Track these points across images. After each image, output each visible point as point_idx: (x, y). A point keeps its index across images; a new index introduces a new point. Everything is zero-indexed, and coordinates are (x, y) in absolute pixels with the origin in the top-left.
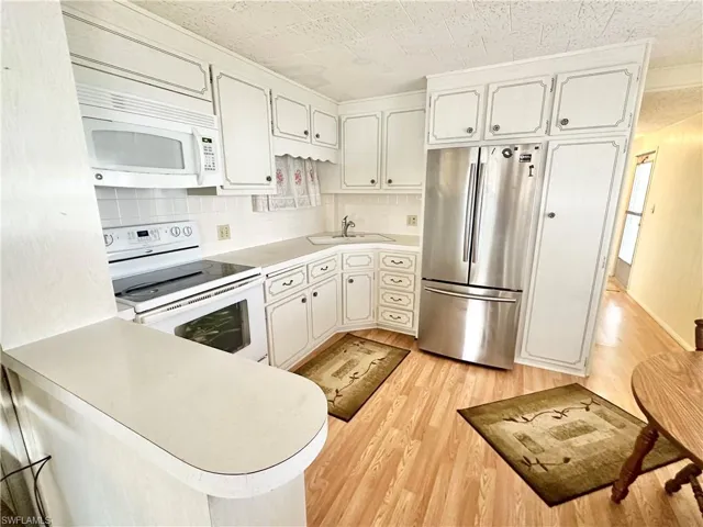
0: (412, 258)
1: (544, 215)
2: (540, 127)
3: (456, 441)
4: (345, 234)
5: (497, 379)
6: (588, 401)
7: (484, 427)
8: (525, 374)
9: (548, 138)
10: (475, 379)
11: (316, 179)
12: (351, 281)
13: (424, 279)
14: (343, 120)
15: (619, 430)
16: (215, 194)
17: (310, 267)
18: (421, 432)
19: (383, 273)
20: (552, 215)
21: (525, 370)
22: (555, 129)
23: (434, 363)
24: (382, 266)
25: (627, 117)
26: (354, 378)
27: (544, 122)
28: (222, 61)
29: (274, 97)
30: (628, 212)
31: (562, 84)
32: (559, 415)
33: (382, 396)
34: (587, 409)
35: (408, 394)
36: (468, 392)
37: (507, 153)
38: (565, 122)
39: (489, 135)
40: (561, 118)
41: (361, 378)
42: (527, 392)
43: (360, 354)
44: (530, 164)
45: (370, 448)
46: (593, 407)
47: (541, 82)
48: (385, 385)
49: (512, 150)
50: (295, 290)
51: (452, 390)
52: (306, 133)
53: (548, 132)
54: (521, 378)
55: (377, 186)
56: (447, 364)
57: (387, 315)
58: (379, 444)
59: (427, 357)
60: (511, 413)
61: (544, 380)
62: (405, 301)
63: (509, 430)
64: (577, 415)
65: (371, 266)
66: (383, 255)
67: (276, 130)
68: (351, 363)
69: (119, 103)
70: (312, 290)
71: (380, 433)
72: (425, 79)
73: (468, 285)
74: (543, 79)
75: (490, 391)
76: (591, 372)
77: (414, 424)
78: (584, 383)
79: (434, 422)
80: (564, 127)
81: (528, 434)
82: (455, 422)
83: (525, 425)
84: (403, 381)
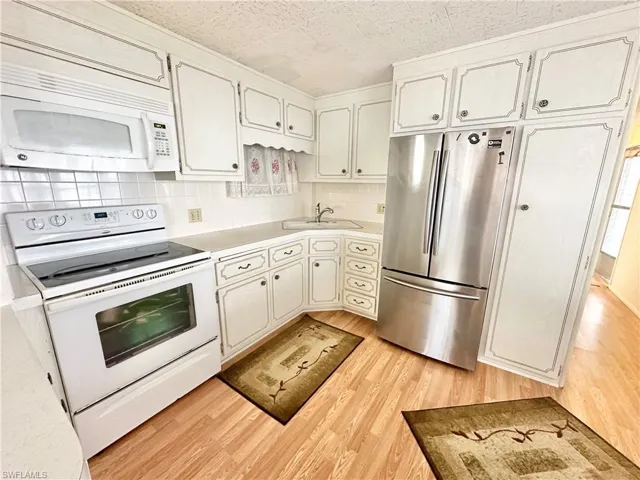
0: (377, 246)
1: (516, 208)
2: (514, 110)
3: (396, 459)
4: (318, 220)
5: (455, 381)
6: (562, 423)
7: (426, 439)
8: (488, 376)
9: (522, 122)
10: (433, 377)
11: (294, 170)
12: (317, 265)
13: (384, 268)
14: (318, 114)
15: (599, 473)
16: (174, 179)
17: (272, 251)
18: (360, 441)
19: (348, 259)
20: (525, 208)
21: (488, 370)
22: (531, 113)
23: (391, 353)
24: (348, 252)
25: (625, 94)
26: (302, 368)
27: (519, 105)
28: (182, 49)
29: (242, 89)
30: (613, 206)
31: (542, 61)
32: (522, 437)
33: (329, 389)
34: (560, 435)
35: (356, 389)
36: (421, 394)
37: (474, 139)
38: (544, 103)
39: (456, 122)
40: (540, 99)
41: (309, 368)
42: (488, 400)
43: (314, 339)
44: (501, 150)
45: (300, 454)
46: (567, 432)
47: (516, 61)
48: (336, 374)
49: (480, 135)
50: (253, 273)
51: (403, 389)
52: (278, 124)
53: (522, 116)
54: (483, 381)
55: (348, 175)
56: (404, 356)
57: (351, 299)
58: (312, 450)
59: (385, 346)
60: (462, 424)
61: (509, 388)
62: (368, 287)
63: (456, 446)
64: (544, 440)
65: (337, 251)
66: (348, 242)
67: (244, 121)
68: (302, 350)
69: (49, 84)
70: (273, 273)
71: (314, 437)
72: (391, 68)
73: (428, 278)
74: (518, 57)
75: (445, 394)
76: (566, 381)
77: (355, 428)
78: (558, 395)
79: (376, 430)
80: (542, 109)
81: (478, 456)
82: (400, 433)
83: (477, 444)
84: (354, 372)
